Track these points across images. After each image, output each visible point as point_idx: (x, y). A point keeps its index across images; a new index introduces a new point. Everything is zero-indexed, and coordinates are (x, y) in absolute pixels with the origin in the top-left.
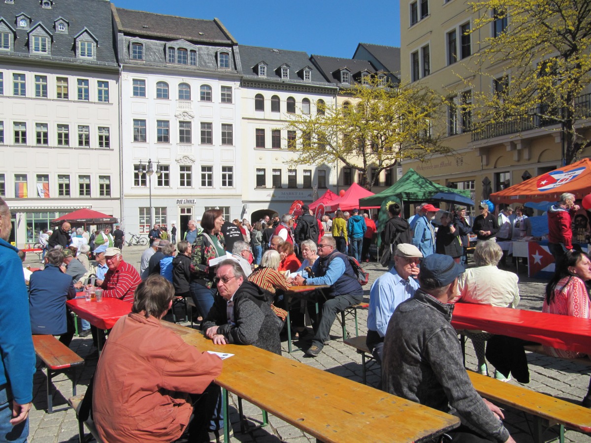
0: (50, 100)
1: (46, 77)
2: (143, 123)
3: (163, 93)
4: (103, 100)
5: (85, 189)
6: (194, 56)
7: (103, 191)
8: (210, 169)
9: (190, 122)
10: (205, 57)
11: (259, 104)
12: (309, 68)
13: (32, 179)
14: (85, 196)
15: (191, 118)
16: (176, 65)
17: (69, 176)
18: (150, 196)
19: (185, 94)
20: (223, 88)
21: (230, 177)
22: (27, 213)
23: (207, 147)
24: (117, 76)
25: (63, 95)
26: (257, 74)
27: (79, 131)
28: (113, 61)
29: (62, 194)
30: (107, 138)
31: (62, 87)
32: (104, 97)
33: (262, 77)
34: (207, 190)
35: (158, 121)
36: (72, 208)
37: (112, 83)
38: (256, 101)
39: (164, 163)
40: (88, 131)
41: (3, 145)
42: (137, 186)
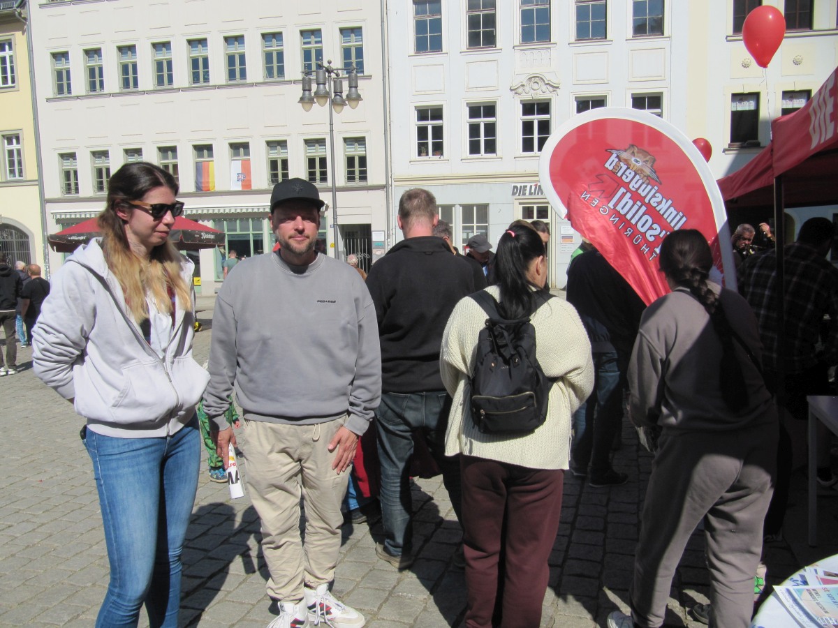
5: (318, 169)
7: (353, 172)
8: (599, 102)
13: (222, 151)
17: (285, 142)
23: (592, 47)
27: (305, 43)
30: (359, 52)
39: (482, 98)
40: (320, 42)
41: (173, 90)
42: (423, 158)
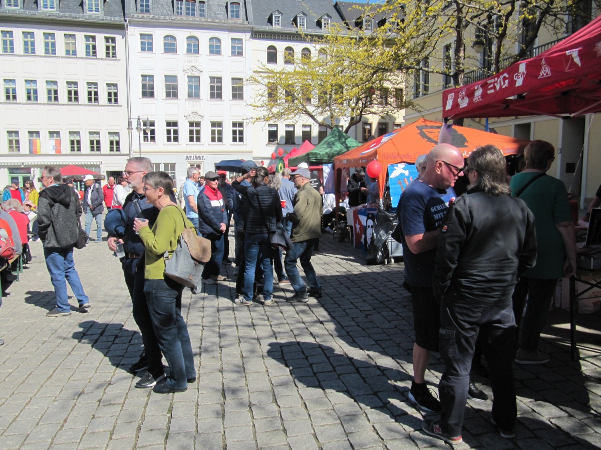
0: (59, 57)
1: (54, 34)
2: (151, 78)
3: (170, 47)
4: (111, 56)
5: (95, 145)
6: (203, 7)
7: (113, 147)
8: (220, 124)
9: (199, 77)
10: (216, 8)
11: (272, 56)
12: (328, 16)
13: (44, 134)
14: (95, 152)
15: (199, 72)
16: (185, 18)
17: (79, 132)
18: (140, 152)
19: (193, 47)
20: (233, 39)
21: (241, 133)
22: (41, 168)
23: (216, 102)
24: (123, 31)
25: (71, 52)
26: (272, 24)
27: (89, 88)
28: (120, 16)
29: (74, 150)
30: (116, 94)
31: (71, 44)
32: (111, 52)
33: (276, 27)
34: (217, 146)
35: (166, 76)
36: (83, 164)
37: (118, 38)
38: (269, 54)
39: (172, 119)
40: (97, 88)
41: (17, 103)
42: (146, 143)
